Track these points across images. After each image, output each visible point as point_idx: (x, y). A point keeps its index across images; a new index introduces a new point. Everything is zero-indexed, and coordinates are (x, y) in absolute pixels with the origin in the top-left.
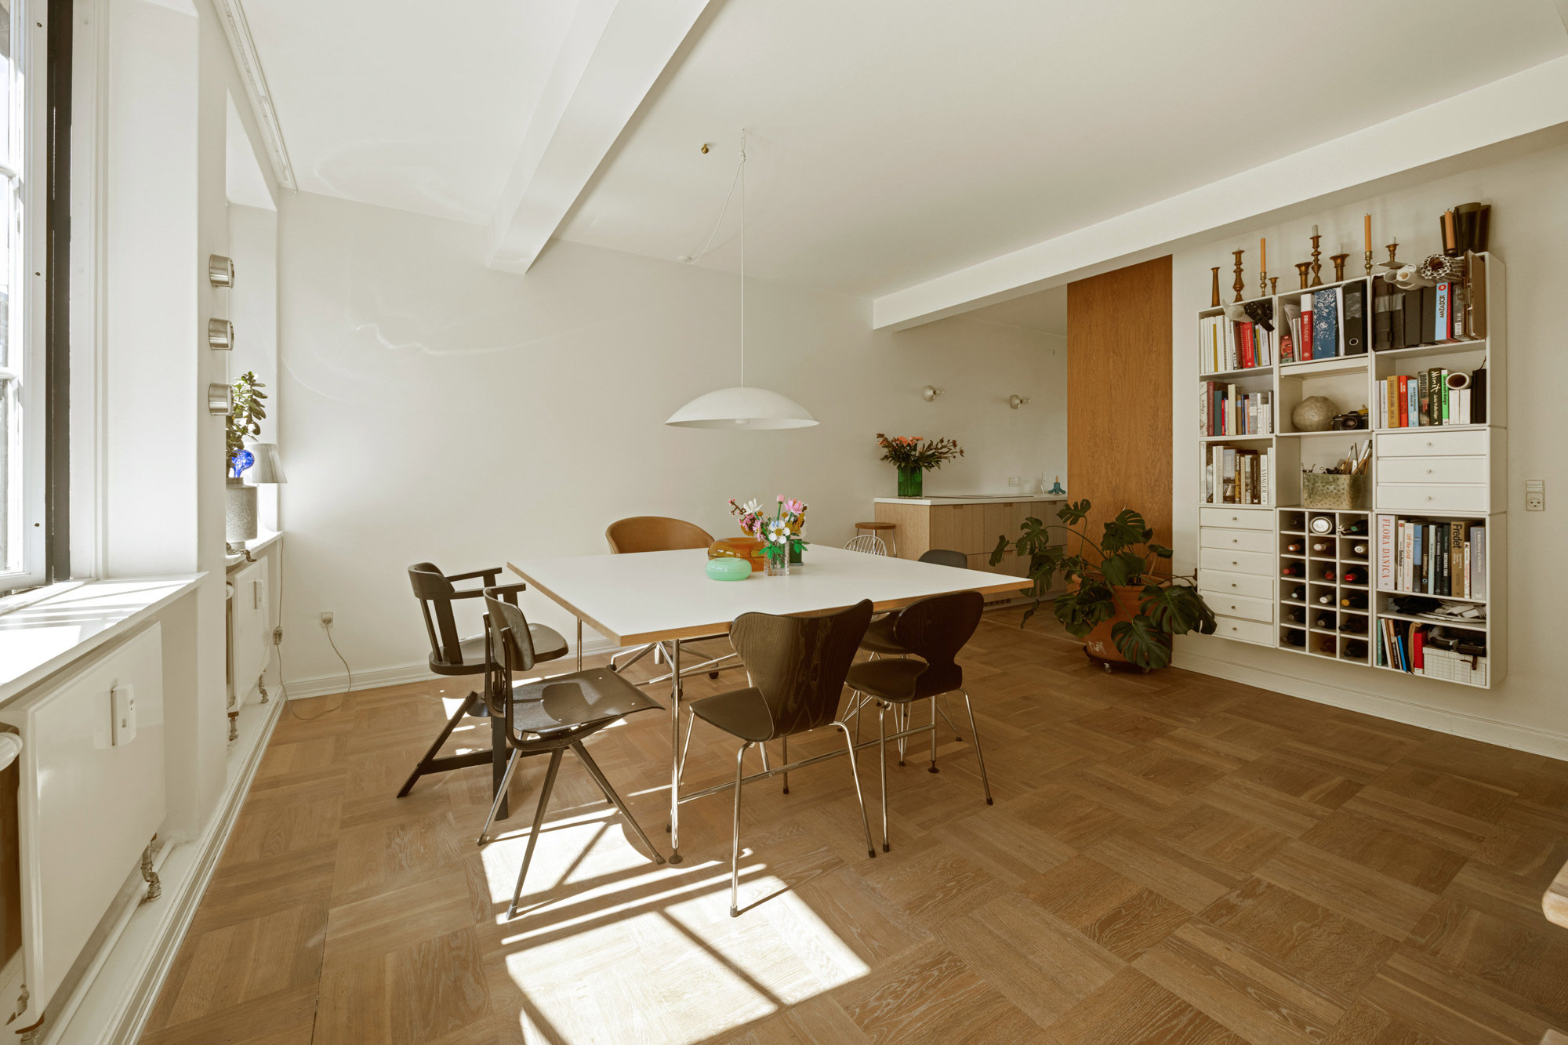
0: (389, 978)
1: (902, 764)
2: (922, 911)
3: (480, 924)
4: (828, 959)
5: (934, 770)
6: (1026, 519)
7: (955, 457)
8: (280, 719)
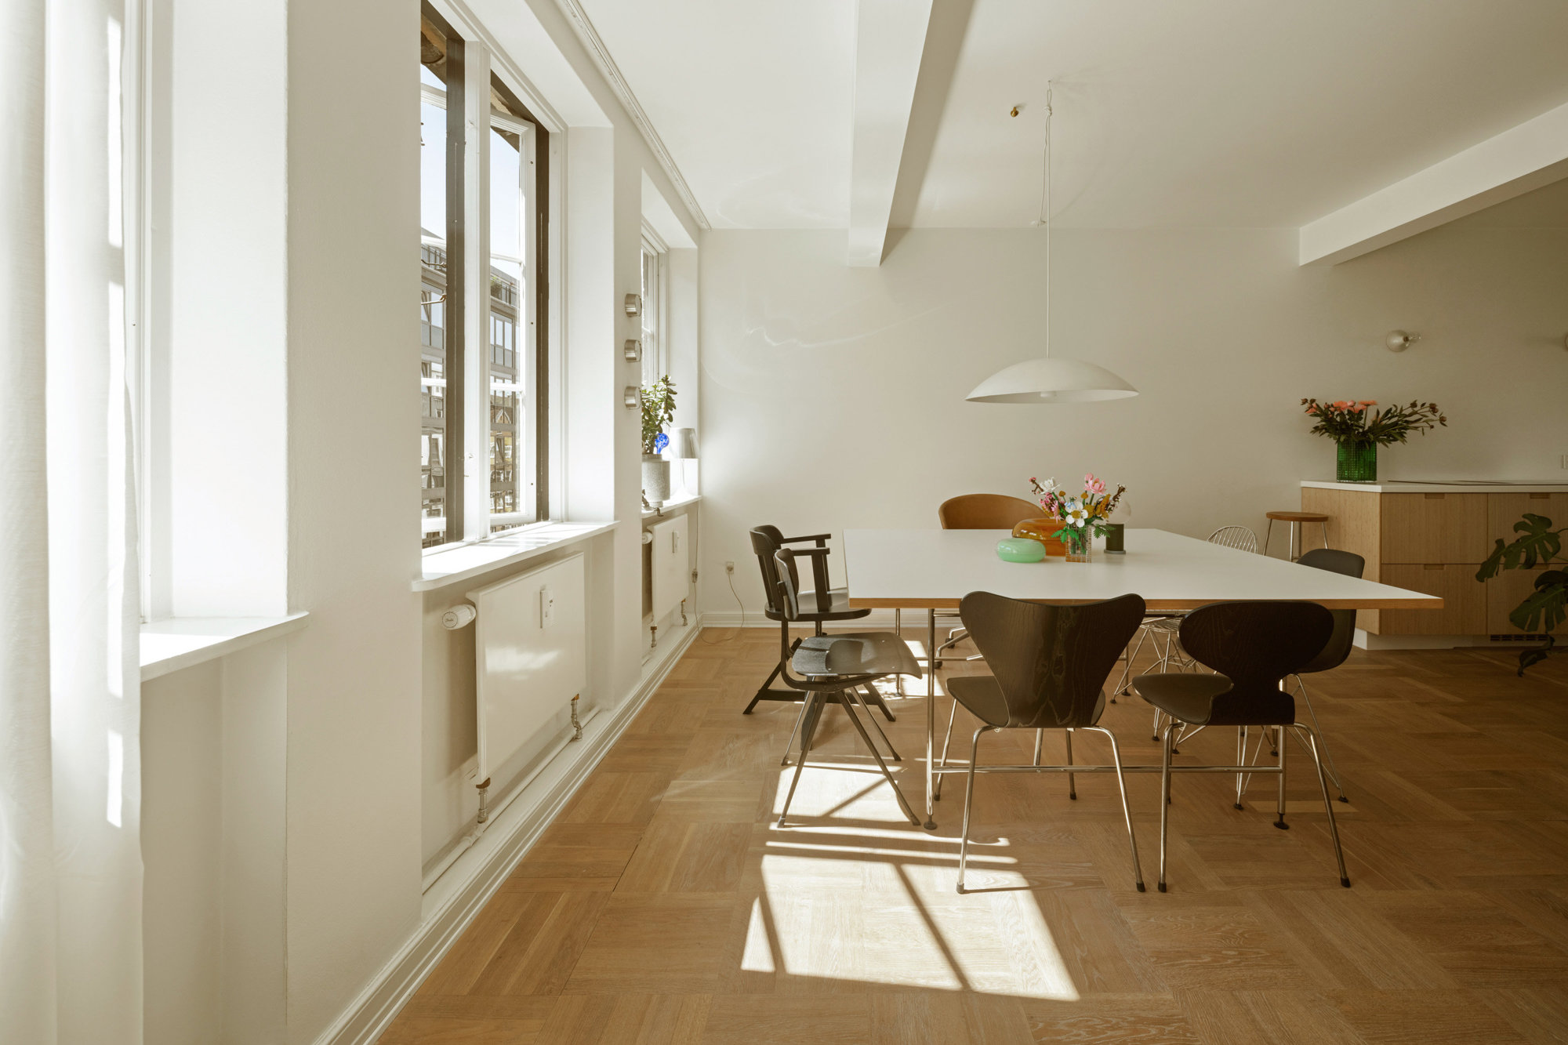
0: (686, 840)
1: (1239, 807)
2: (1173, 965)
3: (757, 824)
4: (1035, 967)
5: (1281, 825)
6: (1524, 516)
7: (1432, 427)
8: (696, 640)
